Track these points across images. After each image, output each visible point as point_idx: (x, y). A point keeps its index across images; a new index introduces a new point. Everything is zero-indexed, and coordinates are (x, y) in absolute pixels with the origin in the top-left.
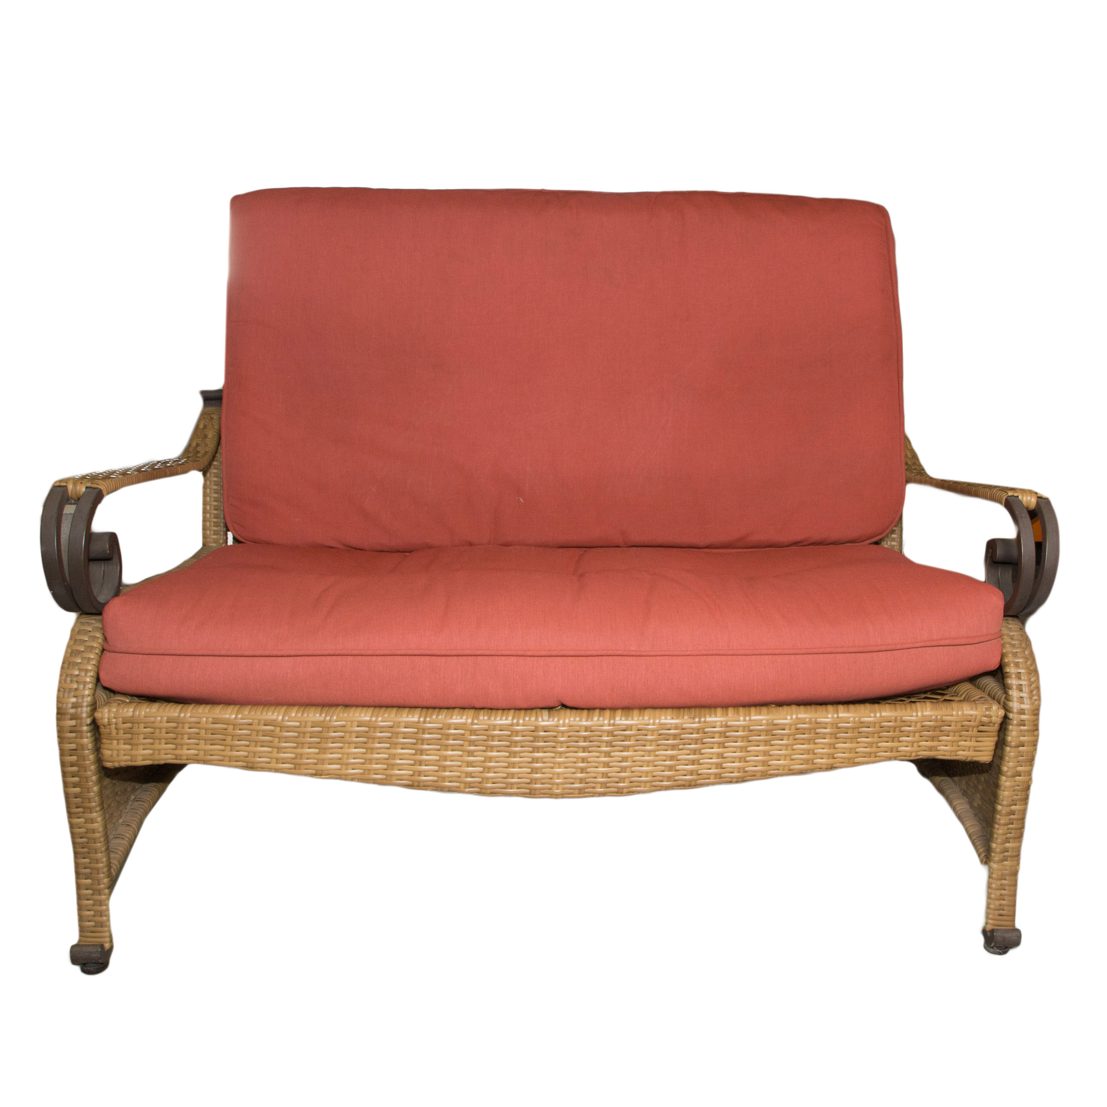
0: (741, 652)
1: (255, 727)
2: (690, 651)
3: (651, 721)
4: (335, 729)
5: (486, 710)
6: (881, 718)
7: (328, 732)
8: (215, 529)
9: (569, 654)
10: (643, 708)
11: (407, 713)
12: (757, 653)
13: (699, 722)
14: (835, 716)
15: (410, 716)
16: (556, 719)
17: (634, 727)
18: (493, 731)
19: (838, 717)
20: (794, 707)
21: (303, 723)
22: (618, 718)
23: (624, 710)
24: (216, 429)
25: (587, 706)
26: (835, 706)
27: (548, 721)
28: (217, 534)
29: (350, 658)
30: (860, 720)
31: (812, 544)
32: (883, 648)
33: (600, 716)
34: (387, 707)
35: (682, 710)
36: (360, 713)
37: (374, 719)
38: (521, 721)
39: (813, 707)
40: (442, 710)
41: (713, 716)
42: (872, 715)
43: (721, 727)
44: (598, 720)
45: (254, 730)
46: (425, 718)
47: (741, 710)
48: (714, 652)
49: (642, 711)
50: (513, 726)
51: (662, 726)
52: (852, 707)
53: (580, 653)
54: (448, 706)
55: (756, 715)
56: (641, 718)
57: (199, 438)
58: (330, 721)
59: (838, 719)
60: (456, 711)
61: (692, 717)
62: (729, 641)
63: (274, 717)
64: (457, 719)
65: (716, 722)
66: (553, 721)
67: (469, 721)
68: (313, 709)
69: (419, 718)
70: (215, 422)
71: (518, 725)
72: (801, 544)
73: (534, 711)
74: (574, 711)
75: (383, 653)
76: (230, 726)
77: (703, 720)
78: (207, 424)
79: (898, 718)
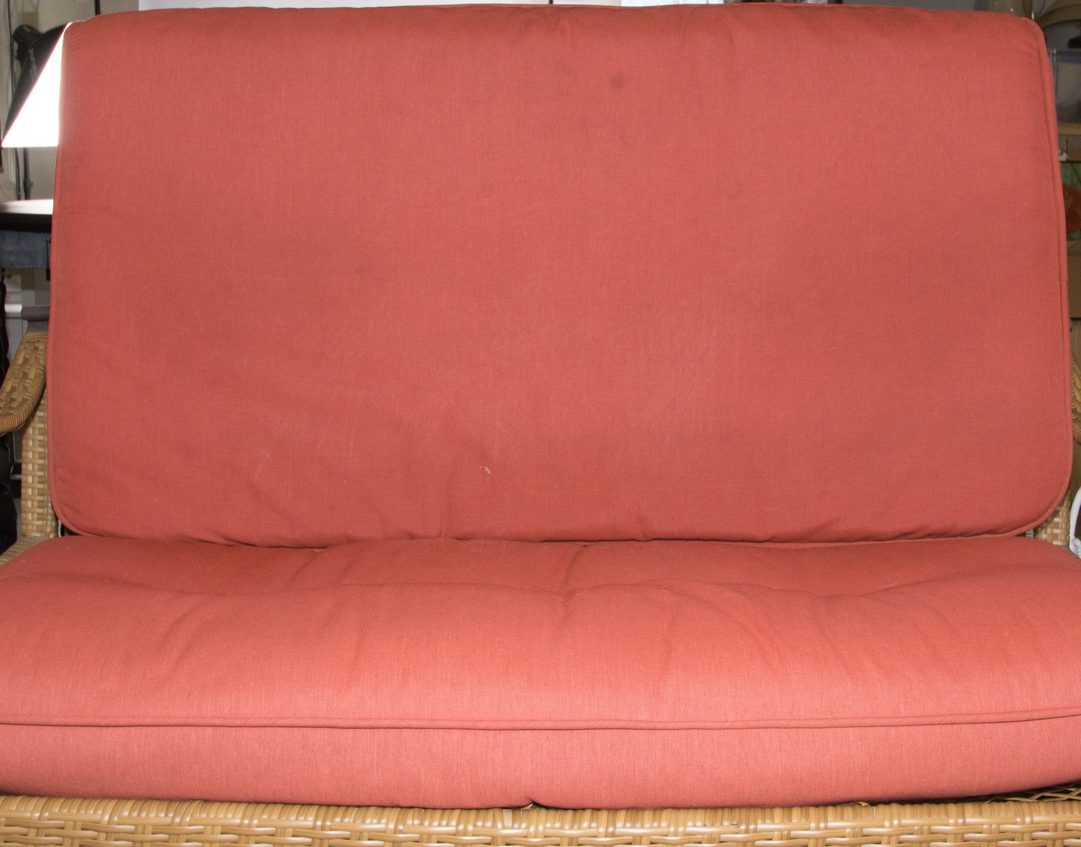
0: (812, 723)
1: (67, 832)
2: (731, 722)
3: (672, 829)
4: (189, 837)
5: (417, 810)
6: (1033, 825)
7: (177, 842)
8: (40, 511)
9: (542, 726)
10: (659, 808)
11: (296, 812)
12: (836, 724)
13: (747, 831)
14: (960, 821)
15: (302, 818)
16: (524, 825)
17: (644, 839)
18: (428, 842)
19: (964, 824)
20: (895, 807)
21: (140, 828)
22: (619, 825)
23: (630, 812)
24: (42, 365)
25: (572, 806)
26: (959, 805)
27: (512, 828)
28: (42, 519)
29: (209, 730)
30: (999, 827)
31: (930, 535)
32: (1035, 715)
33: (591, 821)
34: (268, 803)
35: (720, 812)
36: (226, 813)
37: (246, 822)
38: (470, 828)
39: (925, 807)
40: (350, 809)
41: (768, 821)
42: (1018, 820)
43: (781, 839)
44: (590, 827)
45: (68, 837)
46: (324, 821)
47: (812, 811)
48: (770, 723)
49: (658, 813)
50: (458, 835)
51: (688, 837)
52: (986, 807)
53: (559, 725)
54: (359, 804)
55: (835, 820)
56: (655, 824)
57: (16, 378)
58: (180, 824)
59: (965, 827)
60: (372, 810)
61: (735, 823)
62: (793, 705)
63: (97, 817)
64: (374, 822)
65: (773, 831)
66: (519, 828)
67: (392, 826)
68: (155, 805)
69: (316, 820)
70: (40, 354)
71: (465, 833)
72: (912, 536)
73: (491, 812)
74: (552, 813)
75: (258, 722)
76: (32, 829)
77: (752, 827)
78: (28, 356)
79: (1060, 825)
